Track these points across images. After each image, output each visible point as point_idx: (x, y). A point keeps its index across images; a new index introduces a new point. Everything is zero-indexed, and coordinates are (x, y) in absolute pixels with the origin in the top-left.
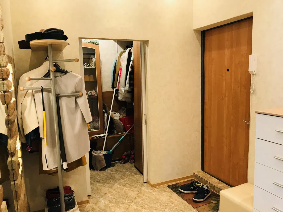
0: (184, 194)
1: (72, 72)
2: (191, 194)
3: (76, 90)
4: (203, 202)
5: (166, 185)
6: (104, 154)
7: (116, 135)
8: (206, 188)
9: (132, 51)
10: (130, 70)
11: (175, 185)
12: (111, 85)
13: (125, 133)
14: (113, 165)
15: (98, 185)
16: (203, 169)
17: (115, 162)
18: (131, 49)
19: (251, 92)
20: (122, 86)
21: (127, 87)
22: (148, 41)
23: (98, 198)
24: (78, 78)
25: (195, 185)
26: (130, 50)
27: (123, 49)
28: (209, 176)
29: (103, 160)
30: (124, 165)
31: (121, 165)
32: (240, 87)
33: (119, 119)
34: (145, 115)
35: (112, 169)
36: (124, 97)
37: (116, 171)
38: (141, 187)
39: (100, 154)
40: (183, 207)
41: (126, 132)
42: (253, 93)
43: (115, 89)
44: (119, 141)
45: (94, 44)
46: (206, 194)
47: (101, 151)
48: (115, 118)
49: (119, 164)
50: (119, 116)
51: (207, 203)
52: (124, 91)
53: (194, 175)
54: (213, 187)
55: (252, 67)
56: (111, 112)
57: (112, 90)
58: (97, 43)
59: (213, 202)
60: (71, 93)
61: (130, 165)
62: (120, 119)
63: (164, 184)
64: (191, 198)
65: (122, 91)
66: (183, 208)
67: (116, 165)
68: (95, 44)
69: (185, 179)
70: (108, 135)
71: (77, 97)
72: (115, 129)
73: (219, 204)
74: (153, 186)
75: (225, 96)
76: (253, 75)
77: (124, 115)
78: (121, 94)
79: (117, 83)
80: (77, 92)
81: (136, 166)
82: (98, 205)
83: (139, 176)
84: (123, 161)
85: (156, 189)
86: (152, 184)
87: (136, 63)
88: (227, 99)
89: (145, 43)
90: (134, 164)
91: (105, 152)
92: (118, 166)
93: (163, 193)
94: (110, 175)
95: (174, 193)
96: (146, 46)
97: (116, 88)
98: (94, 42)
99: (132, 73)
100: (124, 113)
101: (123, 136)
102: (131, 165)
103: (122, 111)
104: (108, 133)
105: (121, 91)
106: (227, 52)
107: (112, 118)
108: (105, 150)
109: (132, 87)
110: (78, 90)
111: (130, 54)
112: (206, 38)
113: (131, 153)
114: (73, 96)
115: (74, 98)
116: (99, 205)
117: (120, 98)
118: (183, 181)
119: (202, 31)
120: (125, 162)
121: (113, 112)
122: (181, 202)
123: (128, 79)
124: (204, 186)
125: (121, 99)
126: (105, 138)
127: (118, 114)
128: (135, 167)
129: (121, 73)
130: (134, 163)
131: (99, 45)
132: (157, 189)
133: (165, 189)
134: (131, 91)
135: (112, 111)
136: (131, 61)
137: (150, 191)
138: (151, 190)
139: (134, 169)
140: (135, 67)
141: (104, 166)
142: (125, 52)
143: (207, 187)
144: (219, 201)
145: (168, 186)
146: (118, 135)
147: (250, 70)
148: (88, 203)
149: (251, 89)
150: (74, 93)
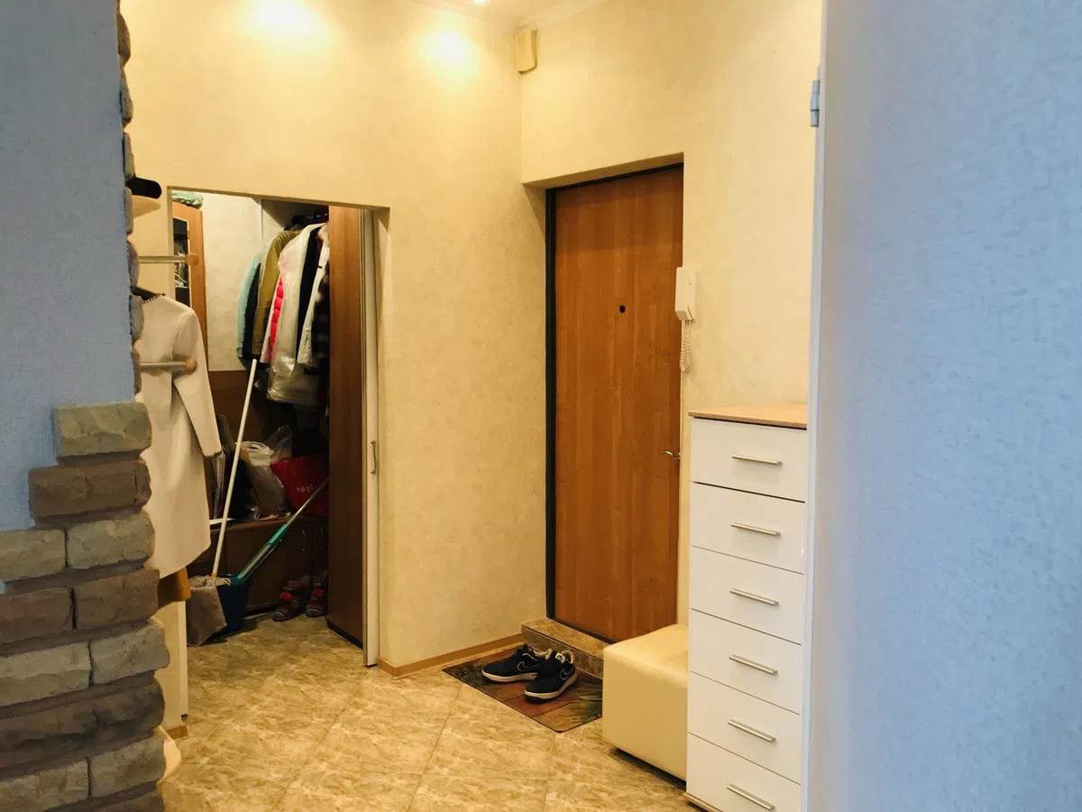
0: (498, 686)
1: (164, 295)
2: (519, 684)
3: (176, 352)
4: (554, 702)
5: (442, 666)
6: (218, 587)
7: (256, 520)
8: (563, 660)
9: (323, 234)
10: (315, 295)
11: (469, 665)
12: (238, 349)
13: (288, 514)
14: (251, 626)
15: (205, 684)
16: (551, 612)
17: (254, 616)
18: (320, 228)
19: (683, 369)
20: (284, 350)
21: (305, 355)
22: (387, 210)
23: (217, 722)
24: (183, 314)
25: (532, 653)
26: (314, 234)
27: (282, 226)
28: (571, 630)
29: (217, 607)
30: (289, 622)
31: (278, 624)
32: (654, 358)
33: (269, 465)
34: (373, 443)
35: (246, 636)
36: (288, 391)
37: (266, 643)
38: (357, 679)
39: (207, 587)
40: (496, 719)
41: (293, 514)
42: (687, 372)
43: (255, 361)
44: (272, 541)
45: (184, 203)
46: (564, 676)
47: (207, 577)
48: (256, 463)
49: (270, 621)
50: (269, 457)
51: (566, 702)
52: (291, 367)
53: (527, 633)
54: (583, 658)
55: (684, 301)
56: (239, 444)
57: (238, 366)
58: (194, 201)
59: (584, 697)
60: (162, 361)
61: (311, 622)
62: (272, 466)
63: (433, 665)
64: (519, 693)
65: (285, 366)
66: (497, 722)
67: (260, 626)
68: (188, 205)
69: (498, 647)
70: (228, 524)
71: (176, 375)
72: (254, 504)
73: (601, 701)
74: (397, 672)
75: (616, 384)
76: (687, 321)
77: (287, 454)
78: (281, 378)
79: (262, 342)
80: (177, 357)
81: (332, 621)
82: (221, 739)
83: (347, 652)
84: (286, 611)
85: (408, 681)
86: (395, 666)
87: (338, 275)
88: (618, 393)
89: (377, 216)
90: (323, 618)
91: (222, 581)
92: (266, 628)
93: (433, 689)
94: (243, 656)
95: (465, 685)
96: (381, 225)
97: (258, 358)
98: (186, 198)
99: (322, 308)
100: (285, 446)
101: (285, 527)
102: (314, 623)
103: (279, 439)
104: (229, 517)
105: (282, 366)
106: (619, 256)
107: (242, 463)
108: (220, 575)
109: (321, 356)
110: (181, 350)
111: (314, 245)
112: (559, 212)
113: (311, 582)
114: (166, 369)
115: (168, 376)
116: (224, 739)
117: (275, 392)
118: (493, 652)
119: (547, 190)
120: (293, 614)
121: (247, 443)
122: (491, 706)
123: (307, 327)
124: (558, 654)
125: (280, 395)
126: (219, 532)
127: (266, 451)
128: (331, 626)
129: (278, 308)
130: (325, 613)
131: (201, 209)
132: (413, 679)
133: (437, 679)
134: (318, 371)
135: (244, 439)
136: (319, 269)
137: (389, 686)
138: (394, 683)
139: (327, 631)
140: (334, 289)
141: (219, 628)
142: (293, 237)
143: (568, 656)
144: (600, 694)
145: (448, 671)
146: (267, 523)
147: (678, 308)
148: (181, 737)
149: (682, 361)
150: (169, 360)
